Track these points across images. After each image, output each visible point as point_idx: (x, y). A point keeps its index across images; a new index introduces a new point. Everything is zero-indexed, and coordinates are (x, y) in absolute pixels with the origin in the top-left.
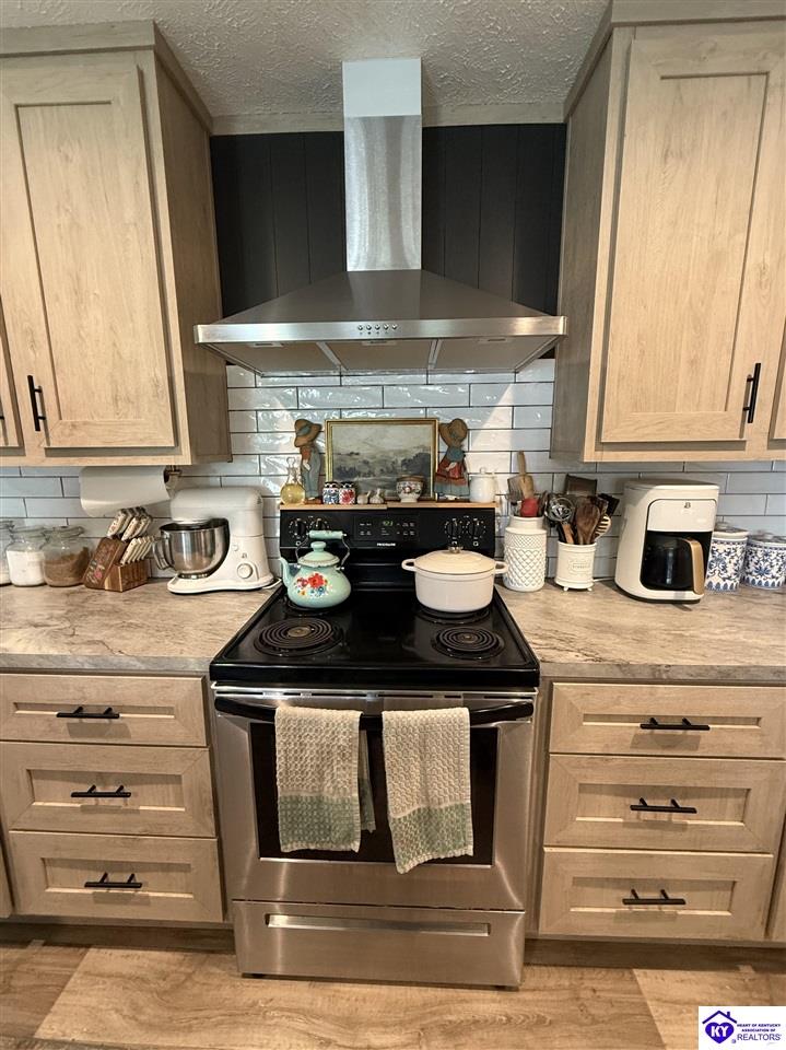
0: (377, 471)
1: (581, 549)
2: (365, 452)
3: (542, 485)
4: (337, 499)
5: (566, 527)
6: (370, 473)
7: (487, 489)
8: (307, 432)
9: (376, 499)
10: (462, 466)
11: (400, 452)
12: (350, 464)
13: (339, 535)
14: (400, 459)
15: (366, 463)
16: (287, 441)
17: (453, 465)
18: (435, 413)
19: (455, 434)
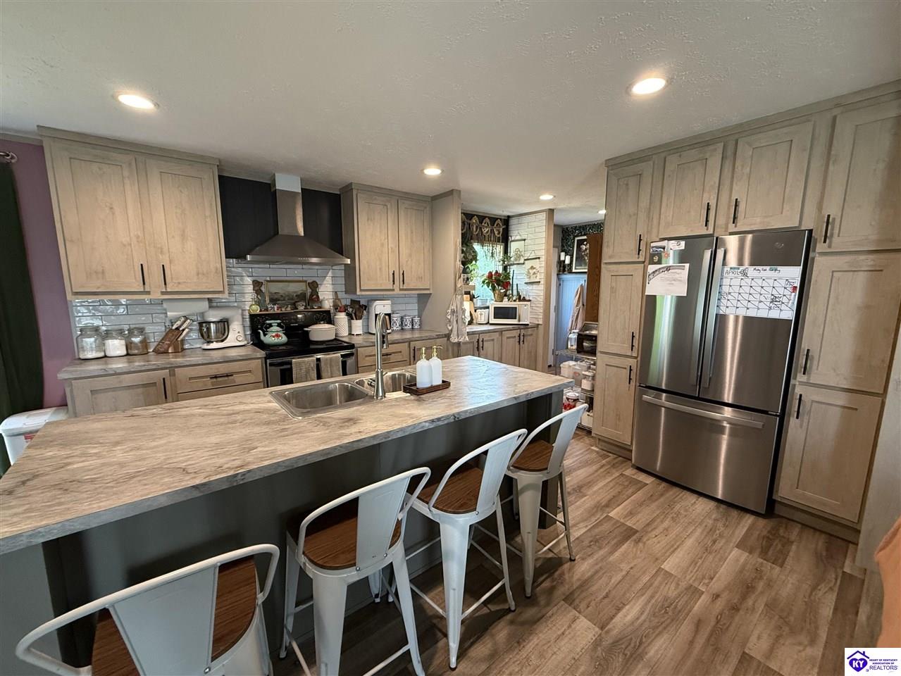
0: (286, 299)
1: (358, 321)
2: (281, 292)
3: (343, 303)
4: (275, 309)
5: (353, 315)
6: (284, 300)
7: (328, 305)
8: (257, 285)
9: (289, 309)
10: (318, 297)
11: (295, 292)
12: (276, 297)
13: (279, 321)
14: (295, 295)
15: (282, 296)
16: (250, 289)
17: (315, 296)
18: (304, 279)
19: (314, 286)
